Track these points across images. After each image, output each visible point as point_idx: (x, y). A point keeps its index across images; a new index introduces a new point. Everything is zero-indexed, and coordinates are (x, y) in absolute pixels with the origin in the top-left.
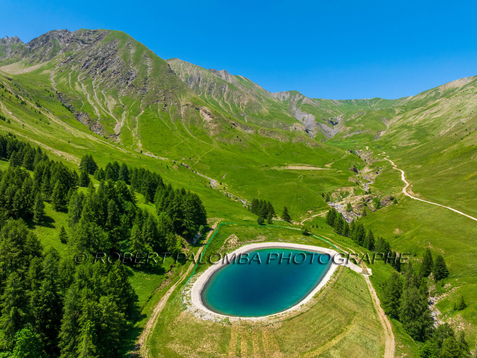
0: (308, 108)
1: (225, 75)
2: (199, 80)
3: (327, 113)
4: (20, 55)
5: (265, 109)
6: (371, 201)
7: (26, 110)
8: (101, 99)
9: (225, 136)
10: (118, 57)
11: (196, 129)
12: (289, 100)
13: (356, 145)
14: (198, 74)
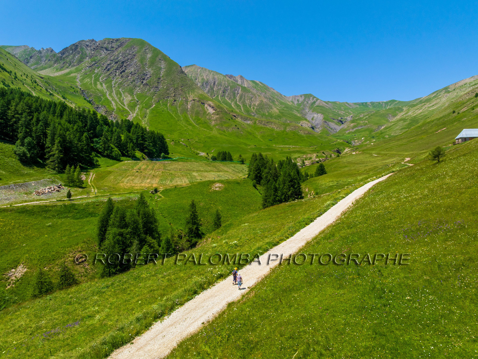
0: (320, 109)
1: (241, 80)
2: (214, 84)
3: (338, 114)
4: (53, 62)
5: (275, 109)
8: (119, 96)
9: (225, 125)
10: (135, 60)
11: (199, 120)
12: (303, 103)
13: (354, 137)
14: (214, 78)
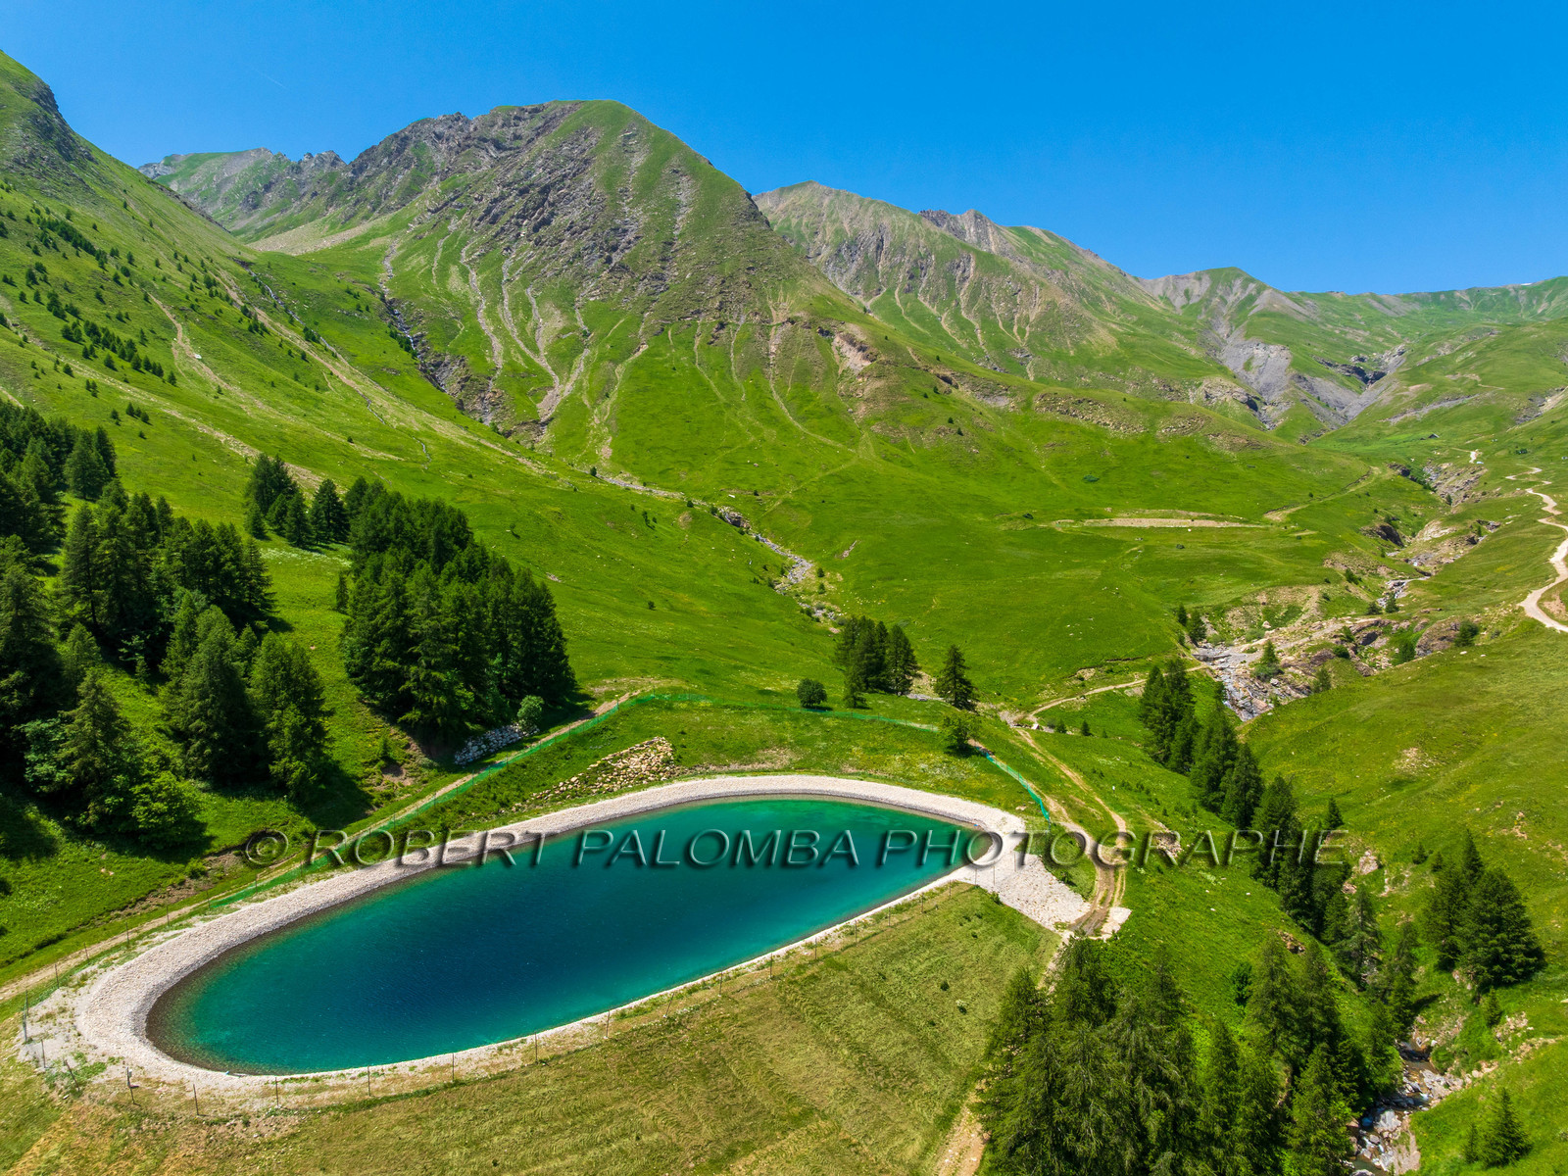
0: (1276, 327)
1: (977, 226)
2: (879, 247)
3: (1347, 342)
4: (323, 200)
5: (1103, 333)
6: (1378, 643)
7: (256, 349)
8: (521, 315)
9: (906, 420)
10: (587, 179)
11: (809, 399)
12: (1205, 301)
13: (1432, 448)
14: (878, 228)
